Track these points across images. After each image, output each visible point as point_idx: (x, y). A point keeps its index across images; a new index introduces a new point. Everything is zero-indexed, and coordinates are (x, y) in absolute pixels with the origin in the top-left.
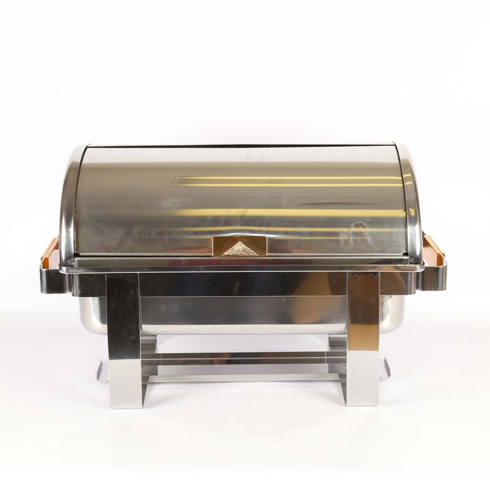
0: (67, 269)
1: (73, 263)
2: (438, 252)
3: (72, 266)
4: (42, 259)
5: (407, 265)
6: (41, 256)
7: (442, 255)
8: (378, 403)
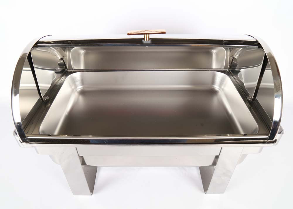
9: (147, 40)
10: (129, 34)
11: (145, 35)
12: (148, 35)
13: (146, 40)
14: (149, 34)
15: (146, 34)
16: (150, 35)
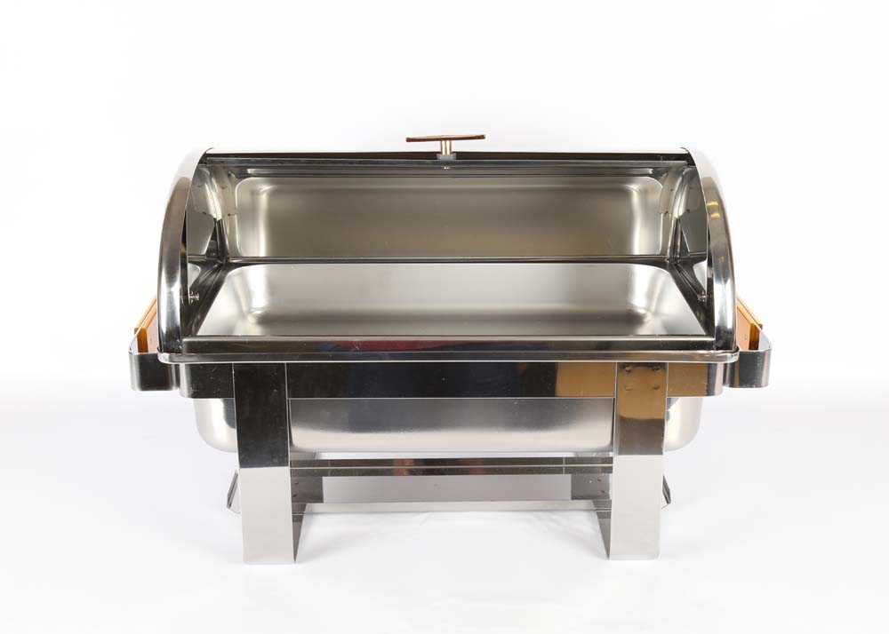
0: (170, 357)
1: (180, 347)
2: (753, 322)
3: (179, 351)
4: (136, 330)
5: (712, 352)
6: (135, 327)
7: (758, 327)
8: (658, 555)
9: (446, 152)
10: (409, 140)
11: (443, 142)
12: (448, 142)
13: (444, 153)
14: (451, 139)
15: (445, 139)
16: (453, 142)
